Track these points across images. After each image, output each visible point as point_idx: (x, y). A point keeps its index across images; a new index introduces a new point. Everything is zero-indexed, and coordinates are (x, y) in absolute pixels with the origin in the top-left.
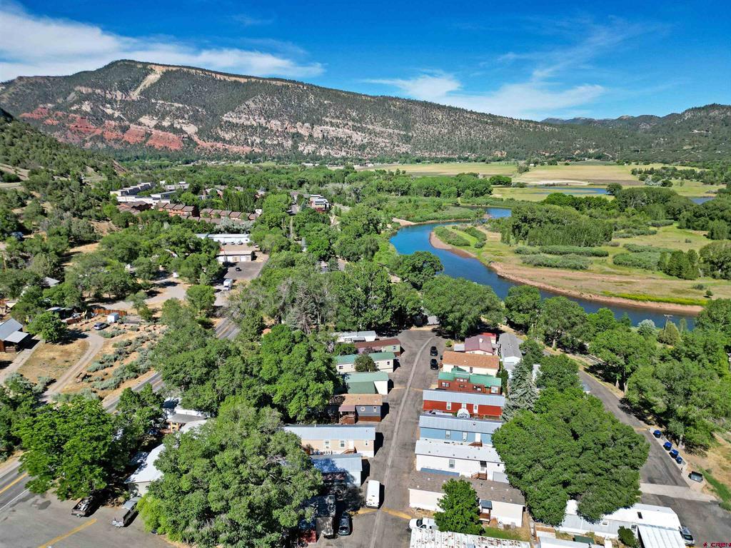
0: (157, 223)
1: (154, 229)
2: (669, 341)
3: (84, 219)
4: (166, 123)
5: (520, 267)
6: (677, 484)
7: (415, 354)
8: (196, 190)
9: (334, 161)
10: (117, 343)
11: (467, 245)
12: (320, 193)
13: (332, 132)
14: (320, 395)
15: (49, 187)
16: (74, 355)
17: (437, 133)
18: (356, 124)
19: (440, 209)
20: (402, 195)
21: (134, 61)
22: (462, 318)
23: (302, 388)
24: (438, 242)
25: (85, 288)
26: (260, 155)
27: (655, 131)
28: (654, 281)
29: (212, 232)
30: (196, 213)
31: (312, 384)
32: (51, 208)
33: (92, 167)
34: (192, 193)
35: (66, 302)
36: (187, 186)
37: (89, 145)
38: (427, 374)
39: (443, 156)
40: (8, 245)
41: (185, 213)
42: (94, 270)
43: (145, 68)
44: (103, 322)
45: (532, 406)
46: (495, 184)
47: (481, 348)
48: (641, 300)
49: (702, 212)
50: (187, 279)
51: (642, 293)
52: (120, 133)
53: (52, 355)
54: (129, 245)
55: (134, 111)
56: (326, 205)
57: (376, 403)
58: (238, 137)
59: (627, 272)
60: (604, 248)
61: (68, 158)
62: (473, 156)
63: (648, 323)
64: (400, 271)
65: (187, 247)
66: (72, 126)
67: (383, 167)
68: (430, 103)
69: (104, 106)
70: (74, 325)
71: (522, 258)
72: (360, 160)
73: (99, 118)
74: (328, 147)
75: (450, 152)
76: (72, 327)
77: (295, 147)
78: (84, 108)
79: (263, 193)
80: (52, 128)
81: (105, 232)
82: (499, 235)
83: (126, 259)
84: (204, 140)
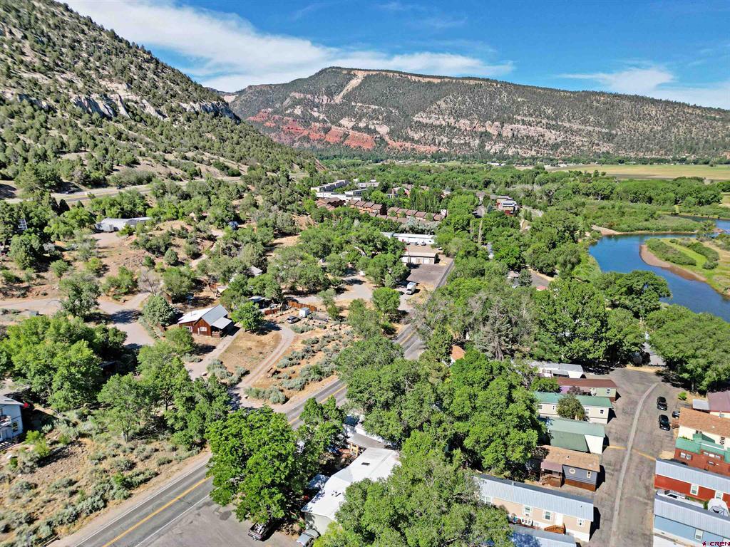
0: (348, 220)
1: (345, 225)
3: (288, 213)
4: (362, 125)
7: (634, 403)
8: (385, 189)
9: (522, 161)
10: (305, 340)
11: (693, 264)
12: (507, 194)
13: (523, 130)
14: (522, 447)
15: (262, 182)
16: (268, 347)
17: (648, 131)
18: (550, 122)
19: (653, 218)
20: (602, 199)
21: (340, 68)
22: (708, 367)
23: (500, 435)
24: (652, 258)
25: (283, 280)
26: (446, 154)
29: (397, 231)
30: (384, 212)
31: (513, 432)
32: (262, 201)
33: (298, 164)
34: (382, 191)
35: (265, 291)
36: (377, 185)
37: (296, 145)
38: (654, 433)
39: (654, 156)
40: (225, 233)
41: (374, 211)
42: (291, 263)
43: (349, 74)
44: (295, 315)
46: (724, 191)
50: (372, 278)
52: (323, 134)
53: (249, 344)
54: (324, 241)
55: (336, 113)
56: (514, 208)
57: (591, 467)
58: (426, 137)
61: (280, 156)
62: (692, 158)
64: (609, 291)
65: (375, 246)
66: (285, 127)
67: (578, 167)
68: (642, 97)
69: (312, 110)
70: (271, 315)
72: (552, 160)
73: (306, 120)
74: (517, 146)
75: (662, 152)
76: (267, 318)
77: (482, 146)
78: (296, 112)
79: (449, 193)
80: (270, 129)
81: (304, 225)
83: (320, 254)
84: (394, 140)
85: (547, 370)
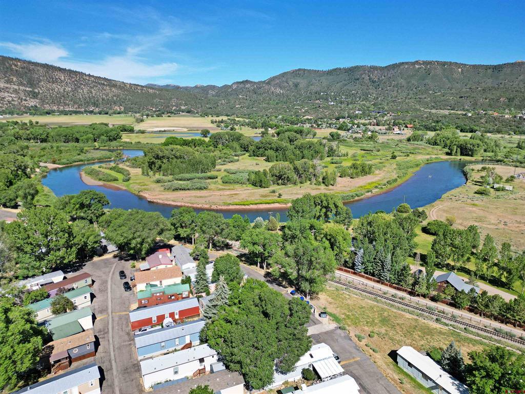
2: (273, 229)
5: (163, 193)
6: (316, 324)
7: (105, 282)
11: (116, 180)
14: (30, 356)
17: (62, 90)
19: (83, 152)
20: (41, 142)
22: (143, 242)
24: (89, 181)
27: (218, 95)
28: (249, 191)
31: (18, 348)
38: (123, 296)
39: (71, 109)
45: (227, 301)
46: (122, 131)
47: (162, 263)
48: (247, 204)
49: (260, 146)
51: (245, 200)
57: (88, 341)
59: (232, 188)
60: (213, 173)
62: (97, 110)
63: (259, 219)
64: (68, 209)
67: (14, 118)
71: (162, 186)
75: (76, 106)
82: (139, 171)
85: (33, 284)
